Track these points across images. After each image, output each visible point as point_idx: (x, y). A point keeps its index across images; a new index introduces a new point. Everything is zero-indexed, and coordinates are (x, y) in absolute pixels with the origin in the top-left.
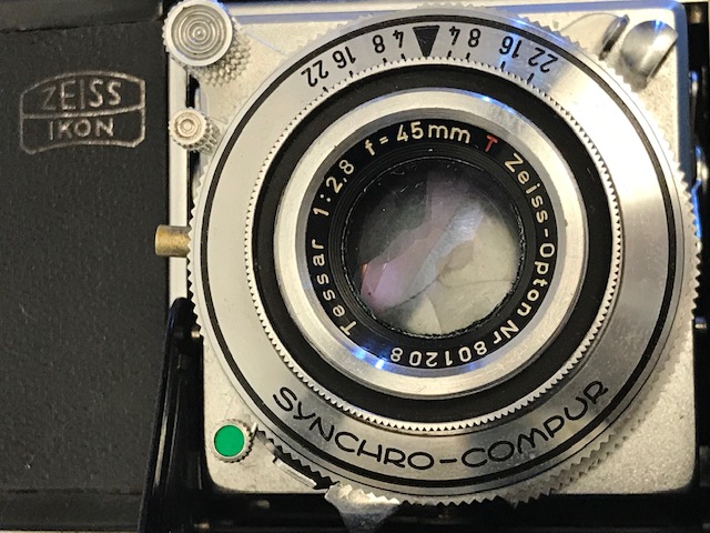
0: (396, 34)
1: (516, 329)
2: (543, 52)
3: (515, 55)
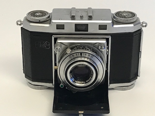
1: (76, 83)
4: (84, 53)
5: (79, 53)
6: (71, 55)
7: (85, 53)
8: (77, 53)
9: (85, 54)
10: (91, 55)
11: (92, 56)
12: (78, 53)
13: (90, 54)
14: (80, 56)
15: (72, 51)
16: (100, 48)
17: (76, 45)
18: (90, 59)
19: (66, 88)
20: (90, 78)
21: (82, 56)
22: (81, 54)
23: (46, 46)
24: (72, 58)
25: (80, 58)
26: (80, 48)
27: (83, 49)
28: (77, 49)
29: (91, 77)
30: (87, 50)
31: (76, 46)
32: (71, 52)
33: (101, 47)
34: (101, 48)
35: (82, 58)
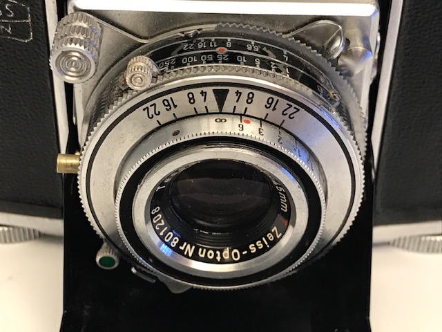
0: (202, 93)
1: (190, 255)
2: (291, 106)
3: (274, 109)
4: (240, 90)
5: (209, 90)
6: (159, 101)
7: (245, 92)
8: (197, 91)
9: (244, 97)
10: (283, 103)
11: (292, 110)
12: (204, 89)
13: (276, 98)
14: (214, 107)
15: (162, 73)
16: (341, 49)
17: (191, 34)
18: (280, 127)
19: (134, 270)
20: (274, 234)
21: (228, 106)
22: (221, 96)
23: (13, 25)
24: (165, 117)
25: (212, 119)
26: (215, 54)
27: (232, 59)
28: (198, 56)
29: (275, 229)
30: (258, 68)
31: (187, 37)
32: (155, 77)
33: (348, 42)
34: (347, 52)
35: (229, 118)
